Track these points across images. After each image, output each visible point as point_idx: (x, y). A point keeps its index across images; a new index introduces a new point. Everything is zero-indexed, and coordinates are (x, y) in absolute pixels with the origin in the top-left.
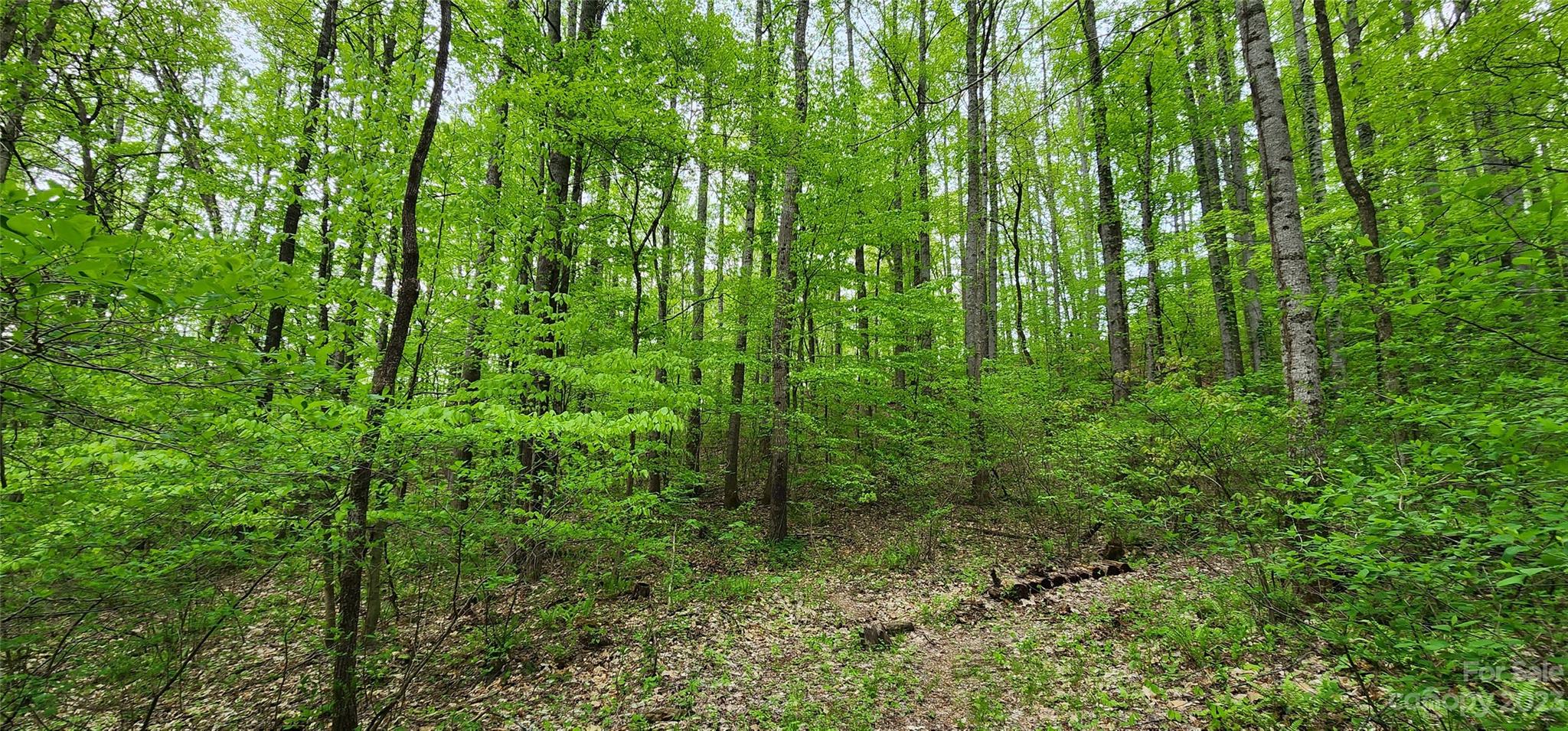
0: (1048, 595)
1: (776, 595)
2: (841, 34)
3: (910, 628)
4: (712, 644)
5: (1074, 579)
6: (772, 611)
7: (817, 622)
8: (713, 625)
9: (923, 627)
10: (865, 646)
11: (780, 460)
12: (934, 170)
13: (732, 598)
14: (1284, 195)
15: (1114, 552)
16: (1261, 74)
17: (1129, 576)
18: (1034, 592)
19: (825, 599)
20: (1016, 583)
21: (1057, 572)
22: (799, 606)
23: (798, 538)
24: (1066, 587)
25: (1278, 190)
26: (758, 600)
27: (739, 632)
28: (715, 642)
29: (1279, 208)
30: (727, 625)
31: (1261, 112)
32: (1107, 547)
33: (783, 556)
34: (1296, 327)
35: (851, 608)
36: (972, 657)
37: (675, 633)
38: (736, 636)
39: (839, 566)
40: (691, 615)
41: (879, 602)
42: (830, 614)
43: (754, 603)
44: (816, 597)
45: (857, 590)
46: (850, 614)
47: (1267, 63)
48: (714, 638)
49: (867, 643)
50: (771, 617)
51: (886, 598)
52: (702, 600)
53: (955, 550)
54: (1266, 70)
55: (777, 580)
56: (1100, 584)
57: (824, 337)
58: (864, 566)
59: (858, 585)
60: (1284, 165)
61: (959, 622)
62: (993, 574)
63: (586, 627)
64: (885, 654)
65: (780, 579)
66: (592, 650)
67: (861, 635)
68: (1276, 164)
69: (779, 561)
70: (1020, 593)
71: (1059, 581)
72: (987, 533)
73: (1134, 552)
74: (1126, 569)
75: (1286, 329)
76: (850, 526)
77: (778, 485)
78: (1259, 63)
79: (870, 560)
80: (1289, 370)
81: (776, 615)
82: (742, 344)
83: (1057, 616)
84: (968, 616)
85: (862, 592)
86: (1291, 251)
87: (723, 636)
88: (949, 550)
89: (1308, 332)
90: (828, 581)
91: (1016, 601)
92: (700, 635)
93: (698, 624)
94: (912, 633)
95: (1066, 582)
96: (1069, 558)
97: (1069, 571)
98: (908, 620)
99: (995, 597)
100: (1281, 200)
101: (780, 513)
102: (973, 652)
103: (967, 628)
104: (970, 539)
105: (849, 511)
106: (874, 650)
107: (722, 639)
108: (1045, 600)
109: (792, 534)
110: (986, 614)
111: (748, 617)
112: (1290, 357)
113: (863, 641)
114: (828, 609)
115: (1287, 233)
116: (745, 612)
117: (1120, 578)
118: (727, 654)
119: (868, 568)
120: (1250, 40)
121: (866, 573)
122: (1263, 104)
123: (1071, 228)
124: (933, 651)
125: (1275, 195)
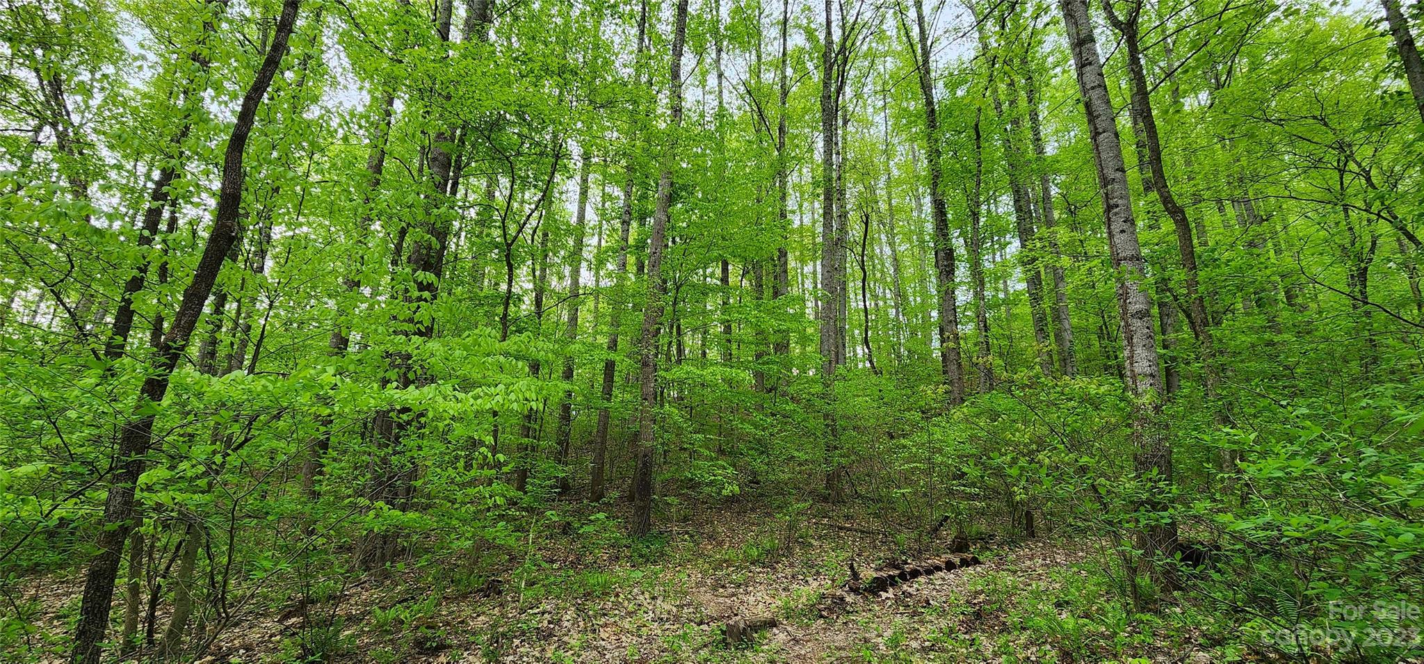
0: (905, 587)
1: (635, 590)
2: (712, 81)
3: (772, 624)
4: (563, 645)
5: (929, 572)
6: (631, 607)
7: (677, 618)
8: (566, 624)
9: (785, 622)
10: (727, 644)
11: (645, 456)
12: (791, 204)
13: (589, 594)
14: (1120, 202)
15: (960, 545)
16: (1095, 95)
17: (979, 569)
18: (892, 585)
19: (686, 594)
20: (875, 576)
21: (912, 565)
22: (659, 602)
23: (661, 533)
24: (922, 579)
25: (1113, 198)
26: (617, 595)
27: (594, 631)
28: (566, 643)
29: (1116, 214)
30: (581, 624)
31: (1096, 128)
32: (954, 541)
33: (645, 551)
34: (1137, 323)
35: (711, 604)
36: (838, 654)
37: (523, 633)
38: (591, 636)
39: (700, 561)
40: (543, 613)
41: (740, 596)
42: (691, 610)
43: (612, 599)
44: (676, 592)
45: (718, 585)
46: (712, 610)
47: (1099, 86)
48: (566, 639)
49: (729, 640)
50: (630, 614)
51: (747, 593)
52: (558, 597)
53: (812, 545)
54: (1099, 91)
55: (638, 575)
56: (952, 576)
57: (691, 342)
58: (726, 561)
59: (720, 578)
60: (1118, 175)
61: (822, 616)
62: (852, 567)
63: (423, 629)
64: (748, 653)
65: (640, 574)
66: (427, 654)
67: (723, 632)
68: (1111, 174)
69: (641, 556)
70: (879, 585)
71: (915, 574)
72: (841, 528)
73: (978, 545)
74: (976, 562)
75: (1127, 325)
76: (712, 522)
77: (642, 480)
78: (1093, 85)
79: (732, 554)
80: (1132, 364)
81: (634, 612)
82: (613, 345)
83: (917, 609)
84: (829, 609)
85: (723, 587)
86: (1129, 253)
87: (575, 636)
88: (806, 545)
89: (1148, 328)
90: (689, 576)
91: (876, 594)
92: (551, 635)
93: (550, 622)
94: (775, 630)
95: (921, 574)
96: (920, 552)
97: (923, 564)
98: (770, 616)
99: (855, 590)
100: (1117, 206)
101: (643, 508)
102: (837, 648)
103: (830, 624)
104: (825, 535)
105: (711, 508)
106: (737, 649)
107: (574, 641)
108: (903, 593)
109: (655, 531)
110: (848, 608)
111: (605, 615)
112: (1132, 351)
113: (724, 640)
114: (689, 605)
115: (1124, 237)
116: (602, 609)
117: (970, 570)
118: (579, 656)
119: (729, 563)
120: (1083, 66)
121: (728, 567)
122: (1097, 121)
123: (907, 261)
124: (796, 648)
125: (1112, 202)
